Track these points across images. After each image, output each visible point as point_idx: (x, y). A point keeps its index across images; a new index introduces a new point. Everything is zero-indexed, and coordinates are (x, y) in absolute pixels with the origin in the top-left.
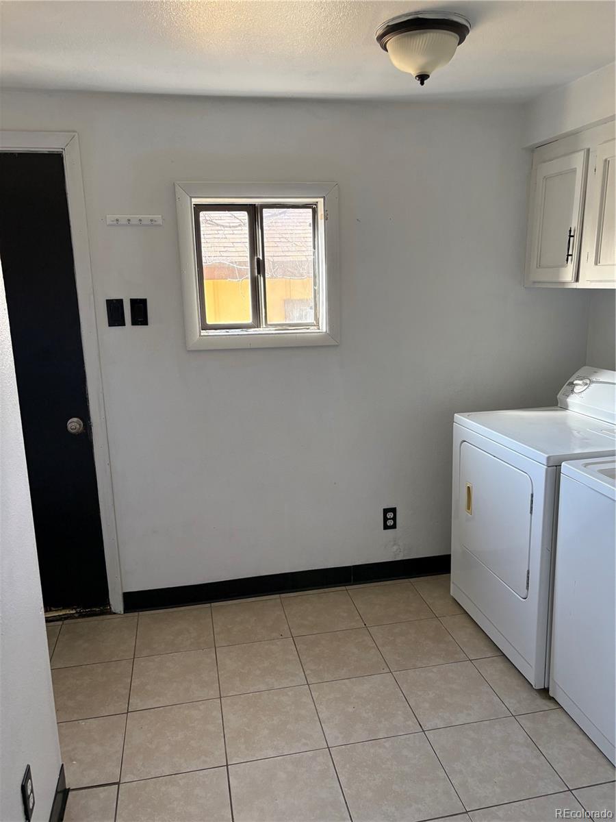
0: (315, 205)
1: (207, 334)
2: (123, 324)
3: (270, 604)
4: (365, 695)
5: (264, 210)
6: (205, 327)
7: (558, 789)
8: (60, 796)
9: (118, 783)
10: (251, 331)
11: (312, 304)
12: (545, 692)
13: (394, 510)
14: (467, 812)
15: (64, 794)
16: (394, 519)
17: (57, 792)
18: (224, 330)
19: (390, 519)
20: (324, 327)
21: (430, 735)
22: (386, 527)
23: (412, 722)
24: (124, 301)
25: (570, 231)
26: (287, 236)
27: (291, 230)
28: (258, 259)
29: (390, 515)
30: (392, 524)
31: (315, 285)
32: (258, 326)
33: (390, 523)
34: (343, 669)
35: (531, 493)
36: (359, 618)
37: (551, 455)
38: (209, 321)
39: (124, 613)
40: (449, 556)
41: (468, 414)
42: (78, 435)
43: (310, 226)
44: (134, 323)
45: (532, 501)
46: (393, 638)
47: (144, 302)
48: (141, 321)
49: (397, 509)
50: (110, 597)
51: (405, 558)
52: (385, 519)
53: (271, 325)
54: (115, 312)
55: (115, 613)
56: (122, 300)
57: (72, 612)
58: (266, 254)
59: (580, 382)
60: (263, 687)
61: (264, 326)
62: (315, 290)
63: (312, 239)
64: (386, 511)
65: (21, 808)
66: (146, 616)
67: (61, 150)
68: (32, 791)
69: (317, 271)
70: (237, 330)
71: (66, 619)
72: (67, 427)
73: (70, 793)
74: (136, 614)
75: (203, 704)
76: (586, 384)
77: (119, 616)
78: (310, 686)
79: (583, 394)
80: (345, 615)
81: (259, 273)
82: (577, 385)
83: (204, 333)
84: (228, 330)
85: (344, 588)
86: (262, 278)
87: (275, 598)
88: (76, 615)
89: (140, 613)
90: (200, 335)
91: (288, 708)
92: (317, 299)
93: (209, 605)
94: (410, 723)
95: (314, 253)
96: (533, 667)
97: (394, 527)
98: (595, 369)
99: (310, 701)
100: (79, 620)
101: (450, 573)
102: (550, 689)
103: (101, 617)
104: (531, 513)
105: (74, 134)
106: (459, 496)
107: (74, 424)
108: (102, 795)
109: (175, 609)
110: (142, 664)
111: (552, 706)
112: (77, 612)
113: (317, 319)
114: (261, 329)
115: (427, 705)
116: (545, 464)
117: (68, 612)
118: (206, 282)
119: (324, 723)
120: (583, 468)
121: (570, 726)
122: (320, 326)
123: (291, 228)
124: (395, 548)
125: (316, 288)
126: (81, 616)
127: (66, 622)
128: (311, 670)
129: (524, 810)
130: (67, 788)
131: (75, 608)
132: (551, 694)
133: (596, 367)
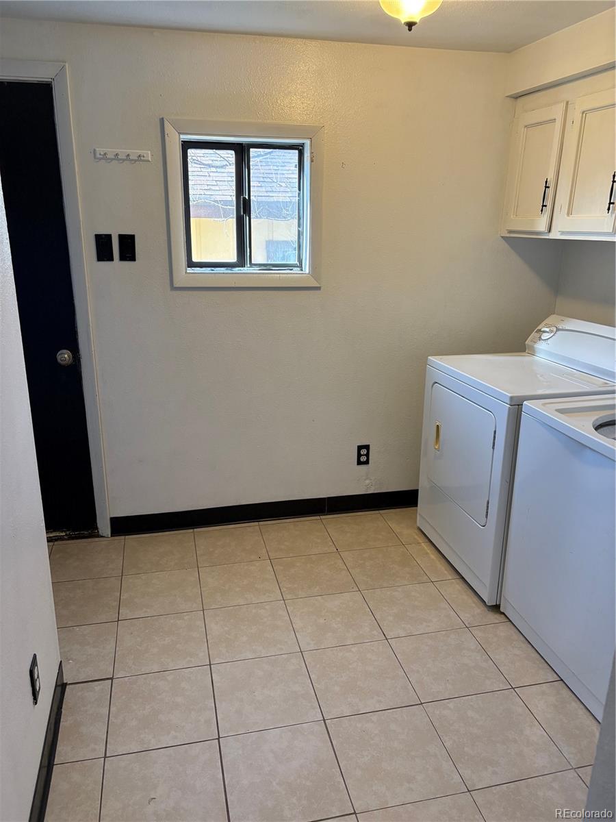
0: (302, 146)
1: (192, 271)
2: (111, 259)
3: (249, 531)
4: (335, 609)
5: (251, 150)
6: (191, 264)
7: (502, 687)
8: (59, 689)
9: (112, 679)
10: (236, 270)
11: (296, 245)
12: (496, 608)
13: (367, 447)
14: (422, 704)
15: (62, 688)
16: (367, 455)
17: (56, 686)
18: (209, 269)
19: (363, 455)
20: (307, 269)
21: (392, 642)
22: (359, 463)
23: (376, 632)
24: (113, 236)
25: (546, 182)
26: (271, 176)
27: (276, 170)
28: (244, 198)
29: (364, 452)
30: (365, 460)
31: (299, 226)
32: (243, 265)
33: (363, 459)
34: (316, 587)
35: (494, 430)
36: (331, 544)
37: (514, 395)
38: (195, 259)
39: (112, 536)
40: (417, 491)
41: (441, 357)
42: (68, 366)
43: (296, 167)
44: (122, 258)
45: (495, 437)
46: (362, 562)
47: (132, 238)
48: (128, 257)
49: (371, 446)
50: (98, 522)
51: (376, 492)
52: (359, 455)
53: (256, 265)
54: (103, 248)
55: (102, 537)
56: (110, 235)
57: (61, 534)
58: (252, 194)
59: (547, 330)
60: (241, 602)
61: (249, 266)
62: (299, 231)
63: (297, 180)
64: (360, 448)
65: (30, 689)
66: (132, 540)
67: (50, 80)
68: (38, 677)
69: (301, 212)
70: (222, 269)
71: (56, 540)
72: (56, 359)
73: (67, 687)
74: (123, 537)
75: (187, 615)
76: (552, 331)
77: (105, 539)
78: (286, 601)
79: (549, 341)
80: (319, 541)
81: (244, 212)
82: (544, 332)
83: (190, 270)
84: (213, 269)
85: (318, 517)
86: (247, 218)
87: (254, 525)
88: (66, 537)
89: (127, 537)
90: (186, 272)
91: (265, 619)
92: (301, 240)
93: (192, 530)
94: (375, 632)
95: (299, 194)
96: (488, 586)
97: (367, 462)
98: (563, 318)
99: (286, 613)
100: (70, 542)
101: (417, 506)
102: (501, 606)
103: (90, 540)
104: (493, 448)
105: (63, 64)
106: (428, 434)
107: (65, 356)
108: (97, 689)
109: (160, 534)
110: (131, 580)
111: (502, 618)
112: (66, 535)
113: (300, 260)
114: (245, 268)
115: (391, 618)
116: (509, 403)
117: (58, 534)
118: (192, 220)
119: (298, 631)
120: (543, 407)
121: (516, 636)
122: (303, 266)
123: (275, 168)
124: (367, 482)
125: (301, 229)
126: (71, 538)
127: (56, 543)
128: (287, 588)
129: (471, 703)
130: (65, 682)
131: (65, 531)
132: (502, 609)
133: (563, 316)
